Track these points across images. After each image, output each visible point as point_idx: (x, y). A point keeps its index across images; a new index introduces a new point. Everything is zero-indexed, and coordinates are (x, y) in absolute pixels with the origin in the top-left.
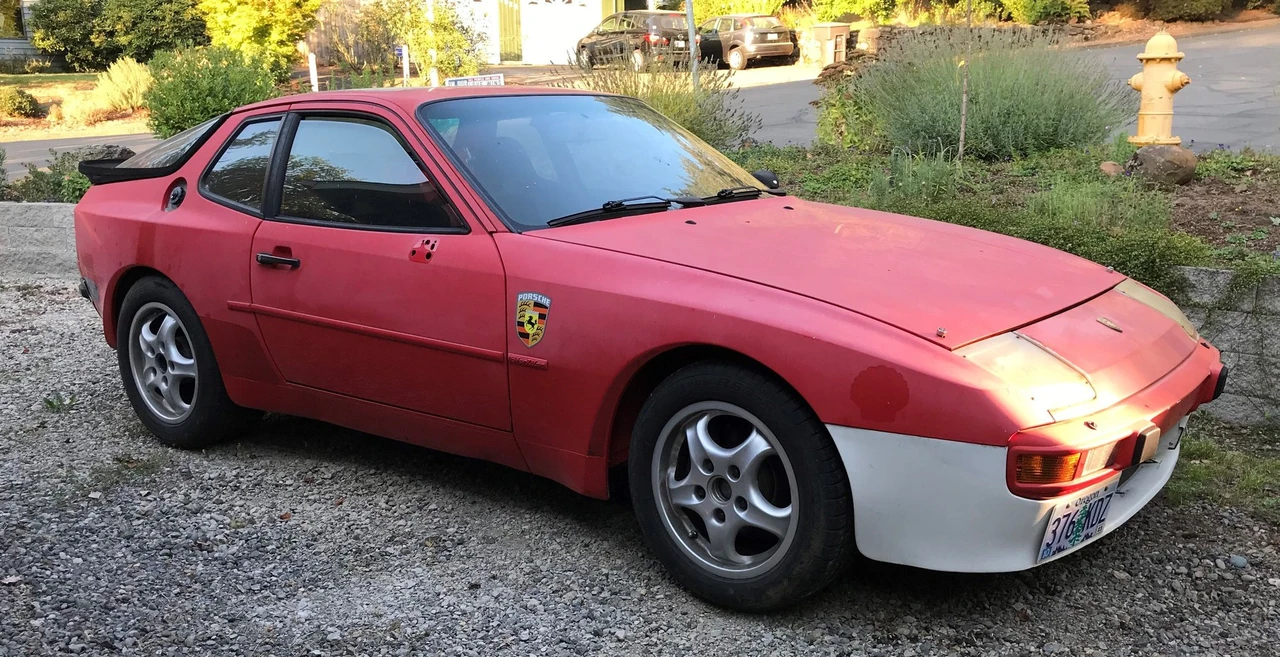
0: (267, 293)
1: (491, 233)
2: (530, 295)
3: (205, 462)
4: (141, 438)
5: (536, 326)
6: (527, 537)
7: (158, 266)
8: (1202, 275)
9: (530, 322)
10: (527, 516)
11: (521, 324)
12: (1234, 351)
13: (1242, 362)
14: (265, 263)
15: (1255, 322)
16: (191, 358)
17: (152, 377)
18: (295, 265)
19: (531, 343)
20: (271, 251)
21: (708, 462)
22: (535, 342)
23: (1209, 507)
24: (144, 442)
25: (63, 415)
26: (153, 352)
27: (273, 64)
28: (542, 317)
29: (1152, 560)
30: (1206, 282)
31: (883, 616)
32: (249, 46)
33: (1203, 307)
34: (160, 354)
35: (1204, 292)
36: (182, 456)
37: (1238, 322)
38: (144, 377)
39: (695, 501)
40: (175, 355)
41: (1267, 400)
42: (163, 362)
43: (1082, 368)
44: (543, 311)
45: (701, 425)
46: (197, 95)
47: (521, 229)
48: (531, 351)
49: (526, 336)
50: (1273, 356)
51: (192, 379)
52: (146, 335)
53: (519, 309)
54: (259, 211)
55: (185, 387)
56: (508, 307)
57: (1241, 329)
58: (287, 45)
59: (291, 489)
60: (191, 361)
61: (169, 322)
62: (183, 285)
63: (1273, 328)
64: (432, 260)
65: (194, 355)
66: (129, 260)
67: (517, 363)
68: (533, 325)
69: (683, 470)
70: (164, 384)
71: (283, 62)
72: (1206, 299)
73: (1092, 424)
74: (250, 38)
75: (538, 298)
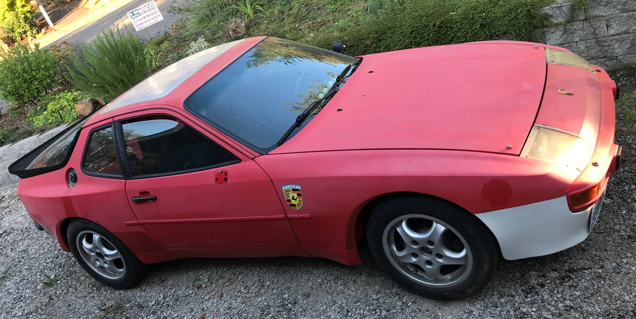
0: (145, 215)
1: (253, 159)
2: (288, 187)
3: (143, 293)
4: (103, 289)
5: (297, 200)
6: (324, 286)
7: (80, 215)
8: (554, 9)
9: (293, 199)
10: (315, 272)
11: (289, 201)
12: (582, 40)
13: (588, 44)
14: (138, 202)
15: (589, 25)
16: (115, 250)
17: (98, 263)
18: (155, 199)
19: (298, 208)
20: (138, 196)
21: (415, 242)
22: (300, 207)
23: (620, 140)
24: (106, 291)
25: (55, 287)
26: (93, 252)
27: (24, 18)
28: (299, 195)
29: (614, 184)
30: (558, 12)
31: (519, 275)
32: (8, 14)
33: (560, 24)
34: (98, 252)
35: (558, 17)
36: (129, 293)
37: (580, 26)
38: (94, 264)
39: (414, 260)
40: (107, 251)
41: (607, 58)
42: (101, 255)
43: (575, 133)
44: (299, 192)
45: (404, 225)
46: (19, 76)
47: (265, 151)
48: (300, 211)
49: (294, 205)
50: (602, 37)
51: (120, 259)
52: (86, 246)
53: (285, 194)
54: (121, 176)
55: (117, 263)
56: (279, 195)
57: (583, 29)
58: (27, 6)
59: (193, 295)
60: (115, 251)
61: (96, 237)
62: (97, 221)
63: (598, 24)
64: (229, 181)
65: (115, 248)
66: (64, 216)
67: (294, 218)
68: (296, 200)
69: (401, 247)
70: (106, 265)
71: (29, 15)
72: (560, 20)
73: (596, 163)
74: (7, 10)
75: (293, 187)
